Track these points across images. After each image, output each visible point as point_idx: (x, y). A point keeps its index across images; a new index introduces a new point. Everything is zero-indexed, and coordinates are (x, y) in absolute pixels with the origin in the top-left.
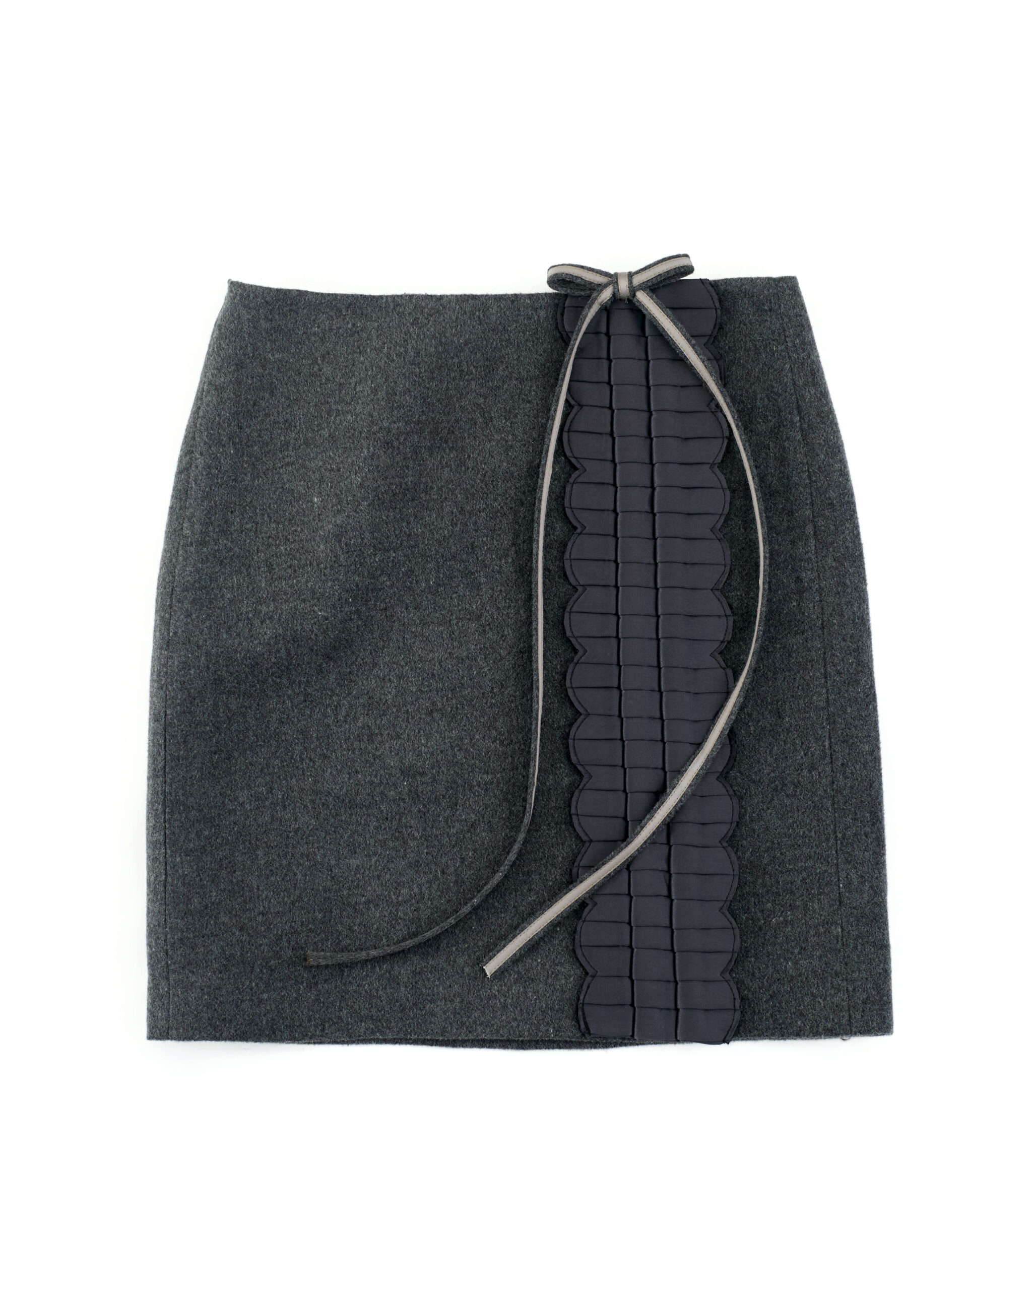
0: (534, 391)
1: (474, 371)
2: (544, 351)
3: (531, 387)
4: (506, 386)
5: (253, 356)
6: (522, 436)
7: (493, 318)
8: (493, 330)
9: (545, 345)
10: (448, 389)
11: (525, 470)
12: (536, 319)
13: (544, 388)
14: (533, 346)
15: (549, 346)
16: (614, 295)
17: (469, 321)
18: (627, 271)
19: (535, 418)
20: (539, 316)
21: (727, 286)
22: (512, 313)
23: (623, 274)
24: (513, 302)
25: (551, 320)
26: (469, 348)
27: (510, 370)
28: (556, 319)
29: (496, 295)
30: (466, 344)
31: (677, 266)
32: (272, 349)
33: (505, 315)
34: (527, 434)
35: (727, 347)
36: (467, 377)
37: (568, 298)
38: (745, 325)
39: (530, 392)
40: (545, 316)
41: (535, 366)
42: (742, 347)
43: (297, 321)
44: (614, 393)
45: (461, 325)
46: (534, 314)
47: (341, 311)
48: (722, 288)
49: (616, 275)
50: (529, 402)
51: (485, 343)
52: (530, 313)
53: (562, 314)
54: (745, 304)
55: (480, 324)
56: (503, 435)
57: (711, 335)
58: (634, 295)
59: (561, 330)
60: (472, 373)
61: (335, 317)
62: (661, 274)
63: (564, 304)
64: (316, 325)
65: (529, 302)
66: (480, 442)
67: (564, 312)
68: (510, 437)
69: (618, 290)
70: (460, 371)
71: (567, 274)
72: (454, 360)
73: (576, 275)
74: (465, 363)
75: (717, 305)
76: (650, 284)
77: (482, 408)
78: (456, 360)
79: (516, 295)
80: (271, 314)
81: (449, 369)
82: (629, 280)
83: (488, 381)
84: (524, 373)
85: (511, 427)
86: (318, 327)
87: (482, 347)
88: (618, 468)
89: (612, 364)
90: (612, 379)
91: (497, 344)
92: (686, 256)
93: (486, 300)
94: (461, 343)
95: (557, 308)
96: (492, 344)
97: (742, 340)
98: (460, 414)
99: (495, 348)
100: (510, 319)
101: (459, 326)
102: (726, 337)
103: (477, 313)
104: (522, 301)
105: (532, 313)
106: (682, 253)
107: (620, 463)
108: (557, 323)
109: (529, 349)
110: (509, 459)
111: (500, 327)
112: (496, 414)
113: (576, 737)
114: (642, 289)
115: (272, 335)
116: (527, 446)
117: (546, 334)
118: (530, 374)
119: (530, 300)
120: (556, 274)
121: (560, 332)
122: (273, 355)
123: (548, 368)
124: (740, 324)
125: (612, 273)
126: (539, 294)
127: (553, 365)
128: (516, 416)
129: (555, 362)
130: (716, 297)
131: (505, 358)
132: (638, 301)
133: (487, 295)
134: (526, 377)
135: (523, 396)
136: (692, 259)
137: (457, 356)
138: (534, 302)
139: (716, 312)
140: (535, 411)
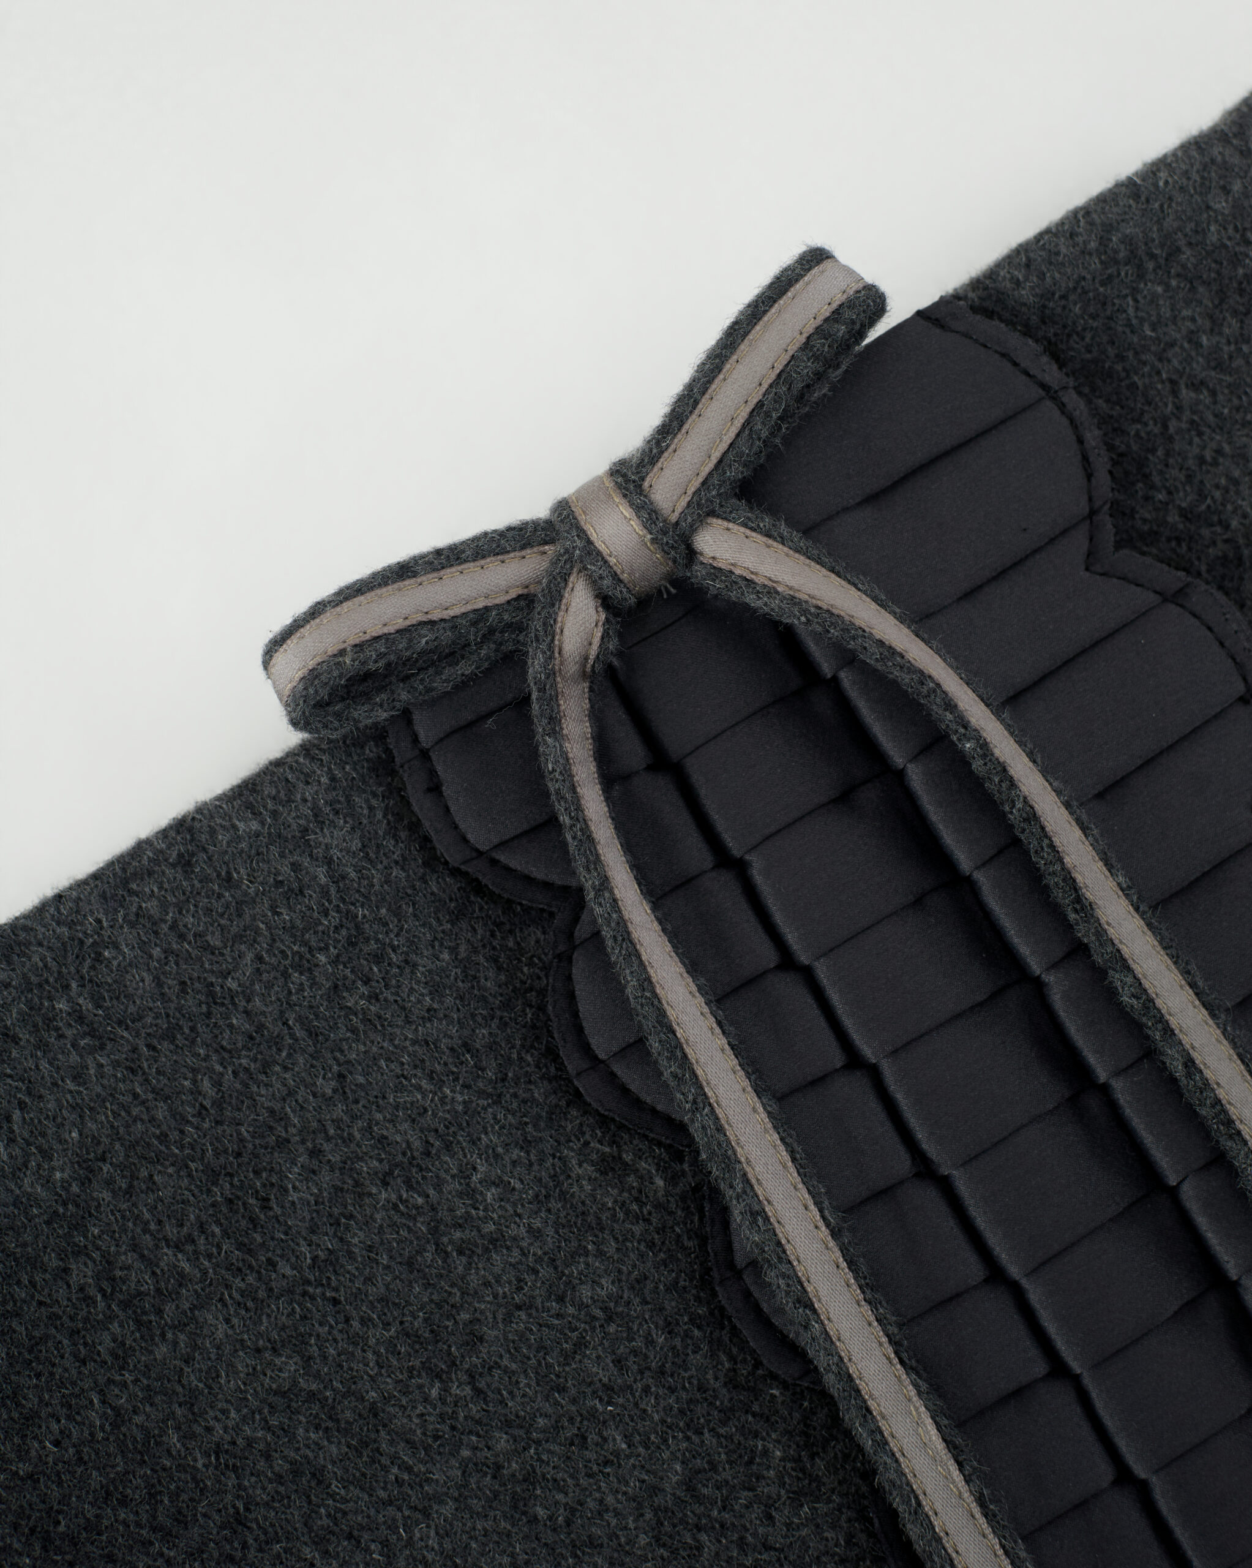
0: (487, 1182)
1: (186, 1266)
2: (436, 991)
3: (465, 1172)
4: (357, 1238)
6: (548, 1408)
7: (141, 981)
8: (169, 1036)
9: (424, 963)
10: (119, 1418)
11: (643, 1540)
12: (323, 880)
13: (526, 1144)
14: (374, 997)
15: (446, 956)
16: (605, 601)
17: (44, 1065)
18: (600, 466)
19: (561, 1299)
20: (329, 861)
21: (1042, 276)
22: (209, 911)
23: (591, 491)
24: (185, 863)
25: (389, 843)
26: (109, 1182)
27: (335, 1158)
28: (415, 826)
30: (87, 1171)
31: (810, 329)
33: (182, 937)
34: (561, 1390)
35: (1173, 518)
36: (169, 1309)
37: (417, 717)
38: (1197, 386)
39: (470, 1193)
40: (356, 845)
41: (431, 1076)
42: (1236, 482)
44: (835, 998)
45: (22, 1106)
46: (306, 862)
48: (1025, 294)
49: (563, 508)
50: (496, 1241)
51: (161, 1112)
52: (286, 870)
53: (435, 788)
54: (1154, 299)
55: (101, 1041)
56: (466, 1453)
57: (1093, 513)
58: (691, 554)
59: (454, 856)
60: (182, 1278)
62: (760, 405)
63: (415, 740)
65: (255, 826)
66: (385, 1543)
67: (432, 773)
68: (502, 1442)
69: (615, 575)
70: (125, 1305)
71: (359, 647)
72: (74, 1279)
73: (401, 624)
74: (130, 1258)
75: (1052, 375)
76: (735, 472)
77: (312, 1396)
78: (82, 1272)
79: (182, 827)
81: (74, 1333)
82: (638, 509)
83: (271, 1263)
84: (406, 1135)
85: (478, 1392)
87: (163, 1138)
88: (1035, 1296)
89: (758, 877)
90: (792, 938)
91: (217, 1084)
92: (815, 258)
94: (66, 1185)
95: (393, 773)
96: (196, 1092)
97: (1219, 452)
98: (231, 1481)
99: (218, 1104)
100: (215, 941)
101: (17, 1115)
102: (1146, 477)
103: (62, 1005)
104: (222, 837)
105: (296, 867)
106: (787, 255)
107: (1032, 1273)
108: (427, 839)
109: (367, 1021)
110: (549, 1537)
111: (190, 1003)
112: (389, 1384)
114: (712, 513)
116: (593, 1437)
118: (428, 1120)
119: (256, 814)
120: (312, 677)
121: (455, 872)
123: (492, 1047)
124: (1175, 393)
125: (538, 509)
126: (277, 763)
127: (504, 1025)
128: (475, 1340)
129: (507, 1005)
130: (1026, 349)
131: (283, 1119)
132: (717, 572)
134: (417, 1144)
135: (458, 1235)
136: (843, 255)
137: (79, 1252)
138: (275, 814)
139: (1062, 407)
140: (545, 1272)
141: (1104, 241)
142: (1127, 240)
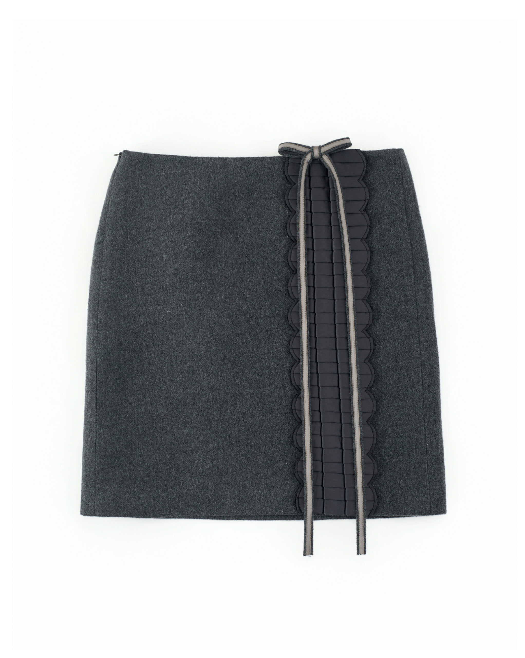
0: (272, 204)
1: (242, 196)
2: (277, 185)
3: (271, 202)
4: (258, 202)
5: (133, 187)
6: (266, 226)
7: (252, 169)
8: (252, 175)
9: (278, 182)
10: (229, 204)
11: (268, 242)
12: (273, 169)
13: (278, 203)
14: (272, 182)
15: (280, 182)
16: (312, 157)
17: (239, 172)
18: (318, 144)
19: (273, 217)
20: (274, 168)
21: (370, 154)
22: (261, 166)
23: (316, 147)
24: (262, 161)
25: (281, 169)
26: (239, 185)
27: (260, 195)
28: (284, 169)
29: (253, 158)
30: (238, 183)
31: (343, 144)
32: (142, 183)
33: (258, 167)
34: (268, 225)
35: (369, 182)
36: (238, 199)
37: (290, 158)
38: (380, 171)
39: (270, 204)
40: (278, 168)
41: (273, 192)
42: (378, 182)
43: (153, 170)
44: (312, 205)
45: (236, 174)
46: (272, 167)
47: (175, 164)
48: (368, 155)
49: (313, 147)
50: (270, 210)
51: (247, 182)
53: (287, 167)
54: (381, 161)
55: (245, 172)
56: (257, 226)
57: (361, 176)
58: (322, 157)
59: (286, 174)
60: (241, 197)
61: (172, 167)
62: (335, 147)
63: (288, 162)
64: (163, 172)
65: (270, 161)
66: (245, 230)
67: (288, 165)
68: (260, 227)
69: (314, 155)
70: (235, 196)
71: (288, 148)
72: (232, 191)
73: (293, 148)
74: (237, 192)
75: (365, 161)
76: (329, 151)
77: (246, 213)
78: (233, 191)
79: (263, 158)
80: (141, 167)
81: (229, 195)
82: (319, 150)
83: (249, 200)
84: (267, 196)
85: (261, 222)
86: (164, 172)
87: (246, 184)
88: (315, 241)
89: (312, 191)
90: (312, 198)
91: (253, 182)
92: (348, 138)
93: (249, 160)
94: (236, 182)
95: (285, 163)
96: (251, 182)
97: (378, 179)
98: (235, 216)
99: (252, 184)
100: (260, 169)
101: (235, 174)
102: (369, 177)
103: (244, 167)
104: (266, 160)
105: (271, 167)
106: (345, 137)
107: (315, 239)
108: (284, 171)
109: (270, 184)
110: (260, 237)
111: (255, 174)
112: (253, 216)
113: (294, 372)
114: (325, 154)
115: (141, 177)
116: (269, 231)
117: (278, 176)
118: (270, 196)
119: (270, 160)
120: (282, 148)
121: (285, 176)
122: (142, 186)
123: (279, 193)
124: (377, 171)
125: (311, 146)
126: (275, 157)
127: (282, 191)
128: (263, 217)
129: (283, 190)
130: (364, 158)
131: (258, 188)
132: (323, 159)
133: (249, 158)
134: (268, 197)
135: (267, 207)
136: (351, 140)
137: (233, 189)
138: (272, 161)
139: (364, 164)
140: (273, 214)
141: (379, 154)
142: (381, 155)
